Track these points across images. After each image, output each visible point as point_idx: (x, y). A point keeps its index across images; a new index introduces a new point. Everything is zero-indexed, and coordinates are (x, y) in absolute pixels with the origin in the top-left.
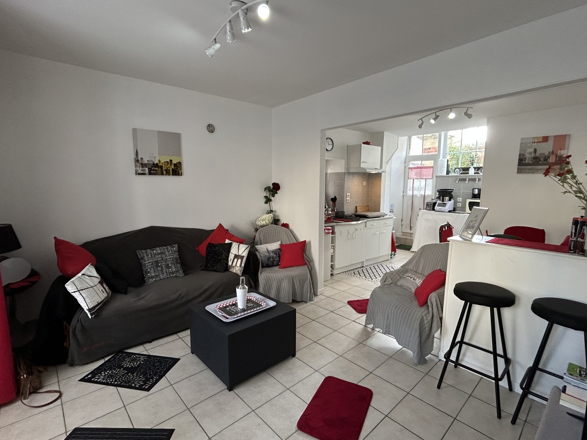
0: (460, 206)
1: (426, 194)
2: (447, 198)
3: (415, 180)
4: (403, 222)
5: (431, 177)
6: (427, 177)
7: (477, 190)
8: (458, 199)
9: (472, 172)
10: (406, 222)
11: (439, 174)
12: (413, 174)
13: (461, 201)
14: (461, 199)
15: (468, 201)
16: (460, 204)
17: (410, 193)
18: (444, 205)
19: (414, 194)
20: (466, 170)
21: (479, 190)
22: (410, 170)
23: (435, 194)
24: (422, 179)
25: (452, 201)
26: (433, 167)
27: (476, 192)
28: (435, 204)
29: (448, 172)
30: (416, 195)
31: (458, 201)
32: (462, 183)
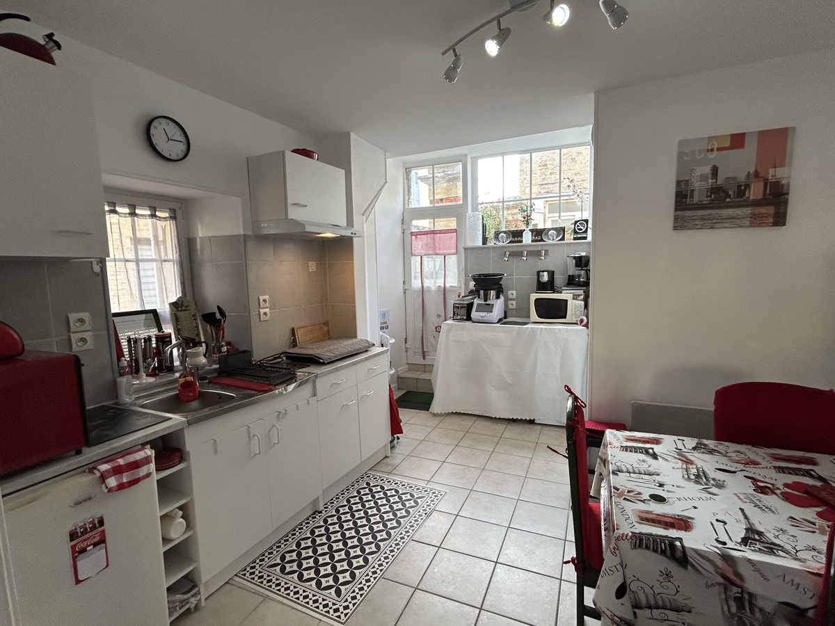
0: (514, 307)
1: (448, 285)
2: (493, 293)
3: (425, 258)
4: (408, 343)
5: (454, 251)
6: (446, 252)
7: (546, 273)
8: (510, 292)
9: (527, 238)
10: (414, 344)
11: (469, 244)
12: (418, 245)
13: (514, 297)
14: (514, 292)
15: (534, 296)
16: (514, 302)
17: (416, 284)
18: (489, 308)
19: (425, 285)
20: (517, 235)
21: (551, 274)
22: (414, 237)
23: (466, 284)
24: (436, 254)
25: (502, 298)
26: (455, 231)
27: (545, 277)
28: (470, 306)
29: (485, 240)
30: (428, 287)
31: (510, 296)
32: (515, 260)
